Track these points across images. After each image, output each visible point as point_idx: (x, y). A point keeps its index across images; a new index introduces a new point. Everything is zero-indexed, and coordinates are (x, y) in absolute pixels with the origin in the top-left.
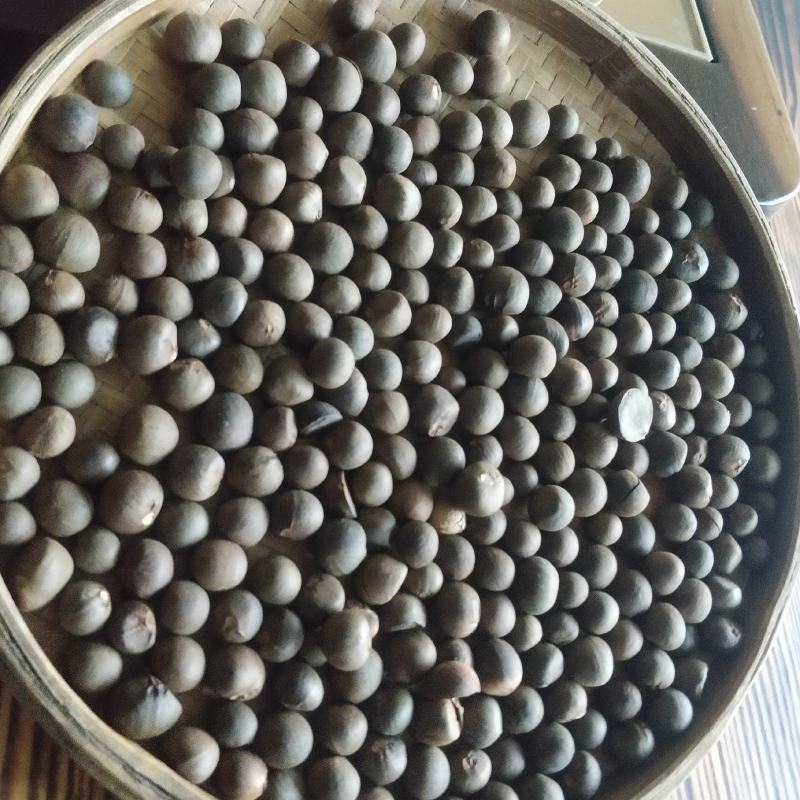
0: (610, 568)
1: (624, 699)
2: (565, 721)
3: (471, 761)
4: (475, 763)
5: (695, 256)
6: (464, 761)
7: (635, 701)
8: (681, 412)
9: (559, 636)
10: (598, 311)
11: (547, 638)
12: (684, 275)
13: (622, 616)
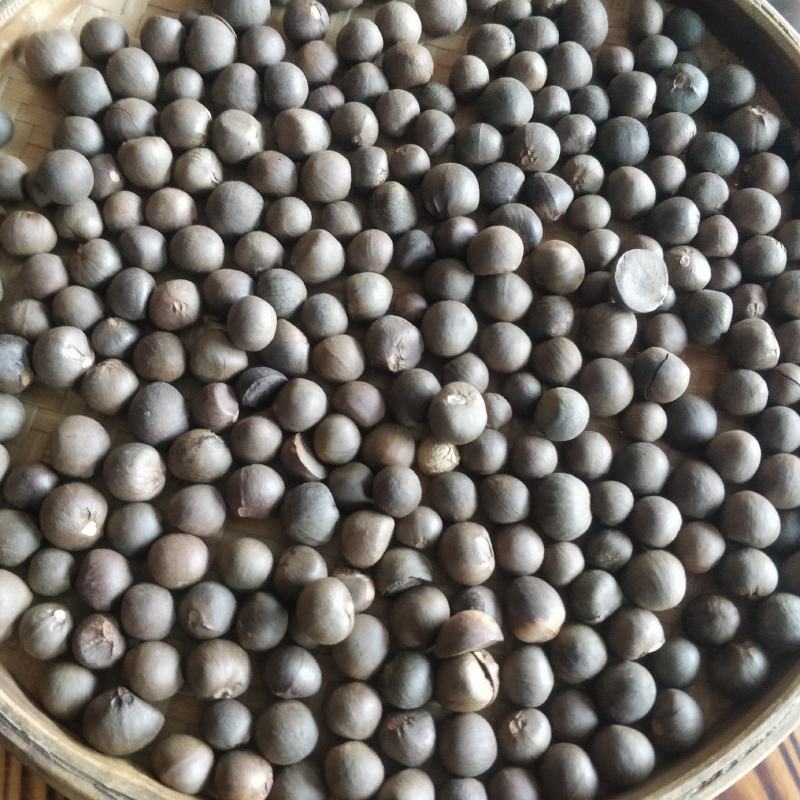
0: (657, 466)
1: (711, 617)
2: (636, 658)
3: (520, 723)
4: (524, 724)
5: (685, 78)
6: (512, 725)
7: (729, 617)
8: (716, 263)
9: (604, 558)
10: (575, 179)
11: (591, 565)
12: (679, 104)
13: (687, 519)
